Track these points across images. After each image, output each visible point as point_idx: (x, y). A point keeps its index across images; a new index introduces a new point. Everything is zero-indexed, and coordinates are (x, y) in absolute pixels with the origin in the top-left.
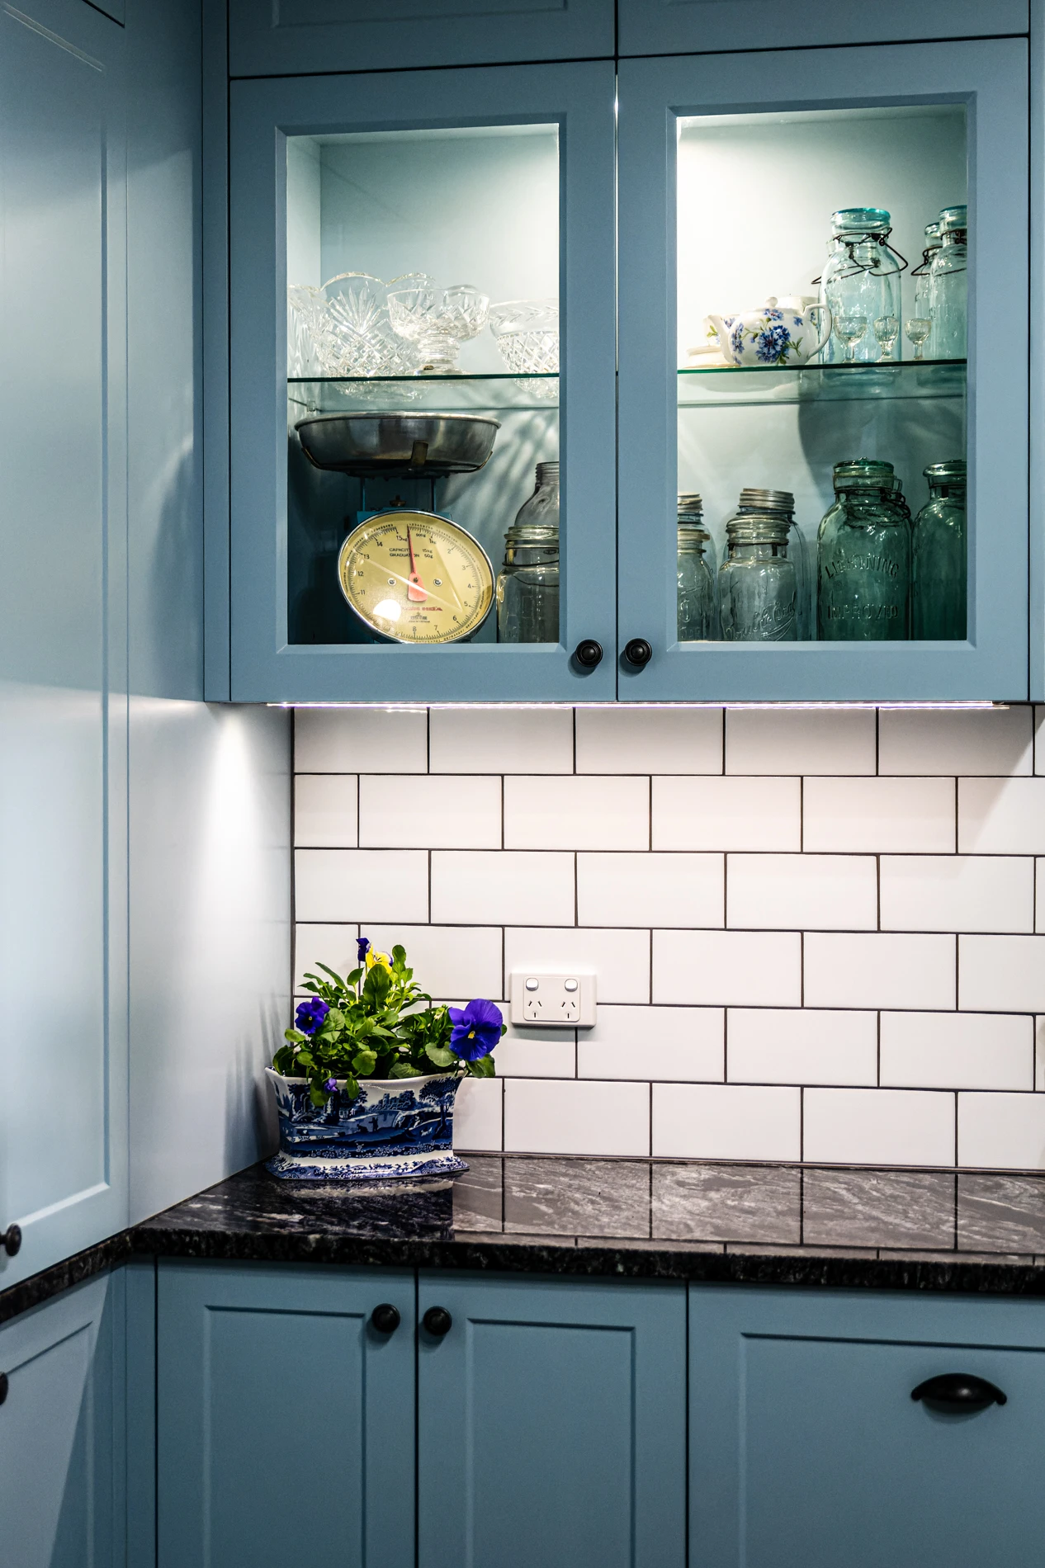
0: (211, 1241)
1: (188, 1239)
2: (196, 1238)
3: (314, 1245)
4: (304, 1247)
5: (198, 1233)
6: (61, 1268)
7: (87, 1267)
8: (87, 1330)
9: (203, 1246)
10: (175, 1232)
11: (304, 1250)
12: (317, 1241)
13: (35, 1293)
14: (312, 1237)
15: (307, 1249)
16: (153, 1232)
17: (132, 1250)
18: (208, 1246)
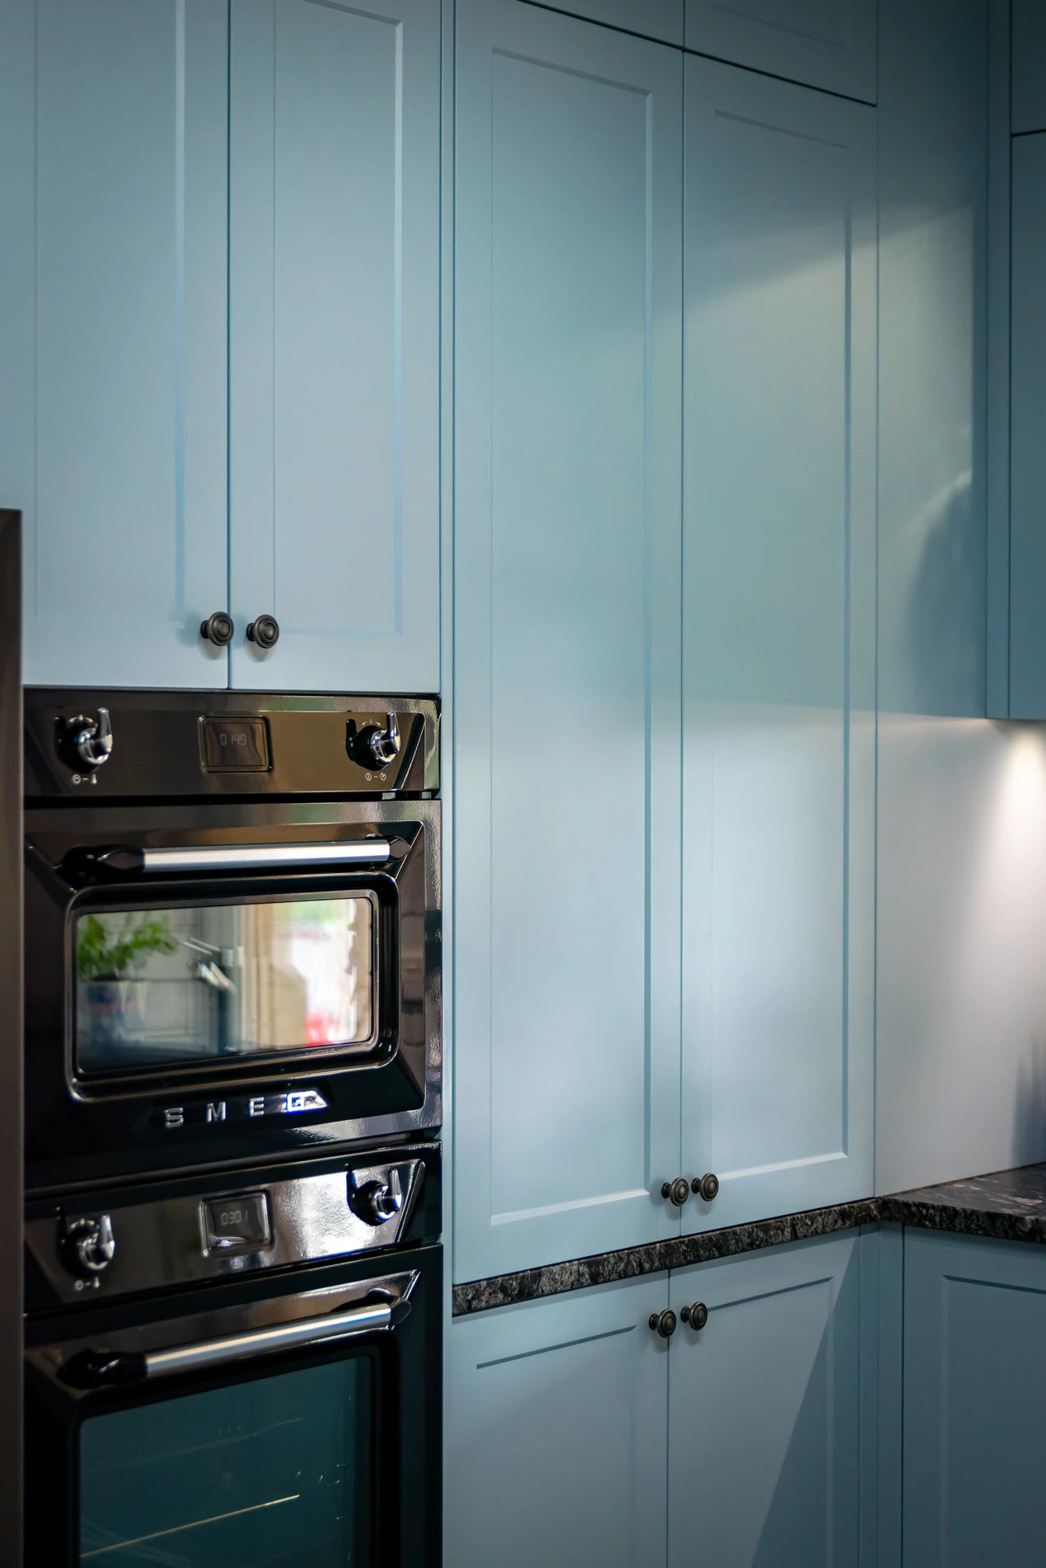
0: (944, 1215)
1: (924, 1211)
2: (931, 1211)
3: (1029, 1226)
4: (1021, 1227)
5: (933, 1207)
6: (781, 1222)
7: (815, 1225)
8: (827, 1283)
9: (938, 1219)
10: (914, 1204)
11: (1021, 1231)
12: (1032, 1222)
13: (746, 1240)
14: (1028, 1217)
15: (1024, 1229)
16: (896, 1202)
17: (879, 1217)
18: (941, 1221)
